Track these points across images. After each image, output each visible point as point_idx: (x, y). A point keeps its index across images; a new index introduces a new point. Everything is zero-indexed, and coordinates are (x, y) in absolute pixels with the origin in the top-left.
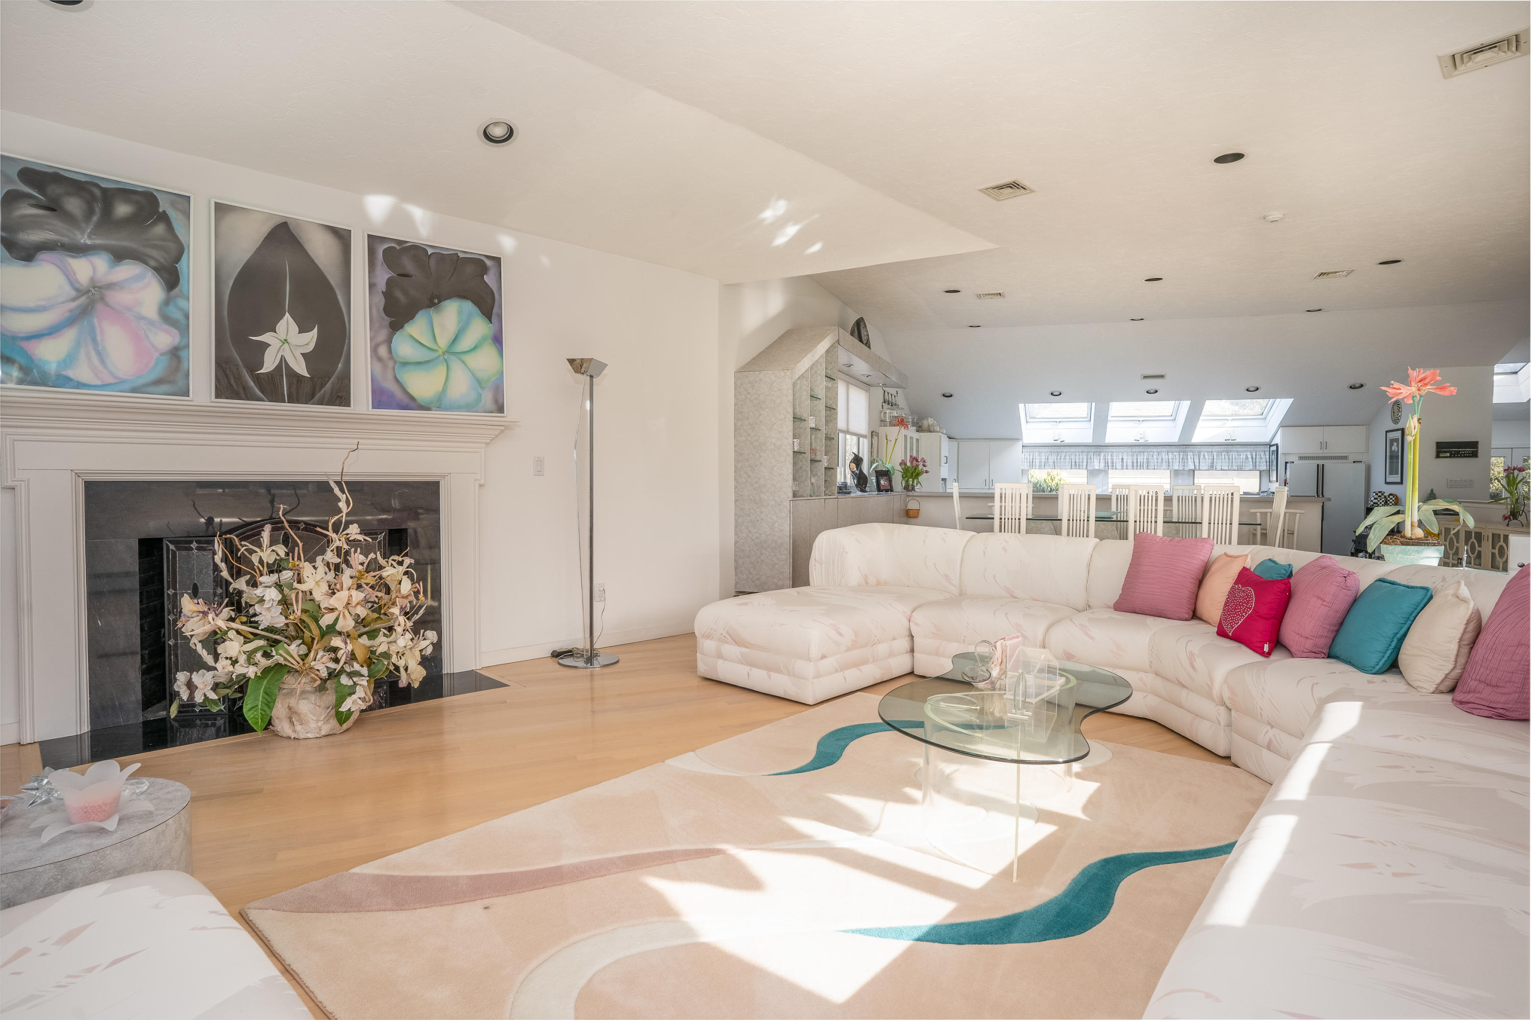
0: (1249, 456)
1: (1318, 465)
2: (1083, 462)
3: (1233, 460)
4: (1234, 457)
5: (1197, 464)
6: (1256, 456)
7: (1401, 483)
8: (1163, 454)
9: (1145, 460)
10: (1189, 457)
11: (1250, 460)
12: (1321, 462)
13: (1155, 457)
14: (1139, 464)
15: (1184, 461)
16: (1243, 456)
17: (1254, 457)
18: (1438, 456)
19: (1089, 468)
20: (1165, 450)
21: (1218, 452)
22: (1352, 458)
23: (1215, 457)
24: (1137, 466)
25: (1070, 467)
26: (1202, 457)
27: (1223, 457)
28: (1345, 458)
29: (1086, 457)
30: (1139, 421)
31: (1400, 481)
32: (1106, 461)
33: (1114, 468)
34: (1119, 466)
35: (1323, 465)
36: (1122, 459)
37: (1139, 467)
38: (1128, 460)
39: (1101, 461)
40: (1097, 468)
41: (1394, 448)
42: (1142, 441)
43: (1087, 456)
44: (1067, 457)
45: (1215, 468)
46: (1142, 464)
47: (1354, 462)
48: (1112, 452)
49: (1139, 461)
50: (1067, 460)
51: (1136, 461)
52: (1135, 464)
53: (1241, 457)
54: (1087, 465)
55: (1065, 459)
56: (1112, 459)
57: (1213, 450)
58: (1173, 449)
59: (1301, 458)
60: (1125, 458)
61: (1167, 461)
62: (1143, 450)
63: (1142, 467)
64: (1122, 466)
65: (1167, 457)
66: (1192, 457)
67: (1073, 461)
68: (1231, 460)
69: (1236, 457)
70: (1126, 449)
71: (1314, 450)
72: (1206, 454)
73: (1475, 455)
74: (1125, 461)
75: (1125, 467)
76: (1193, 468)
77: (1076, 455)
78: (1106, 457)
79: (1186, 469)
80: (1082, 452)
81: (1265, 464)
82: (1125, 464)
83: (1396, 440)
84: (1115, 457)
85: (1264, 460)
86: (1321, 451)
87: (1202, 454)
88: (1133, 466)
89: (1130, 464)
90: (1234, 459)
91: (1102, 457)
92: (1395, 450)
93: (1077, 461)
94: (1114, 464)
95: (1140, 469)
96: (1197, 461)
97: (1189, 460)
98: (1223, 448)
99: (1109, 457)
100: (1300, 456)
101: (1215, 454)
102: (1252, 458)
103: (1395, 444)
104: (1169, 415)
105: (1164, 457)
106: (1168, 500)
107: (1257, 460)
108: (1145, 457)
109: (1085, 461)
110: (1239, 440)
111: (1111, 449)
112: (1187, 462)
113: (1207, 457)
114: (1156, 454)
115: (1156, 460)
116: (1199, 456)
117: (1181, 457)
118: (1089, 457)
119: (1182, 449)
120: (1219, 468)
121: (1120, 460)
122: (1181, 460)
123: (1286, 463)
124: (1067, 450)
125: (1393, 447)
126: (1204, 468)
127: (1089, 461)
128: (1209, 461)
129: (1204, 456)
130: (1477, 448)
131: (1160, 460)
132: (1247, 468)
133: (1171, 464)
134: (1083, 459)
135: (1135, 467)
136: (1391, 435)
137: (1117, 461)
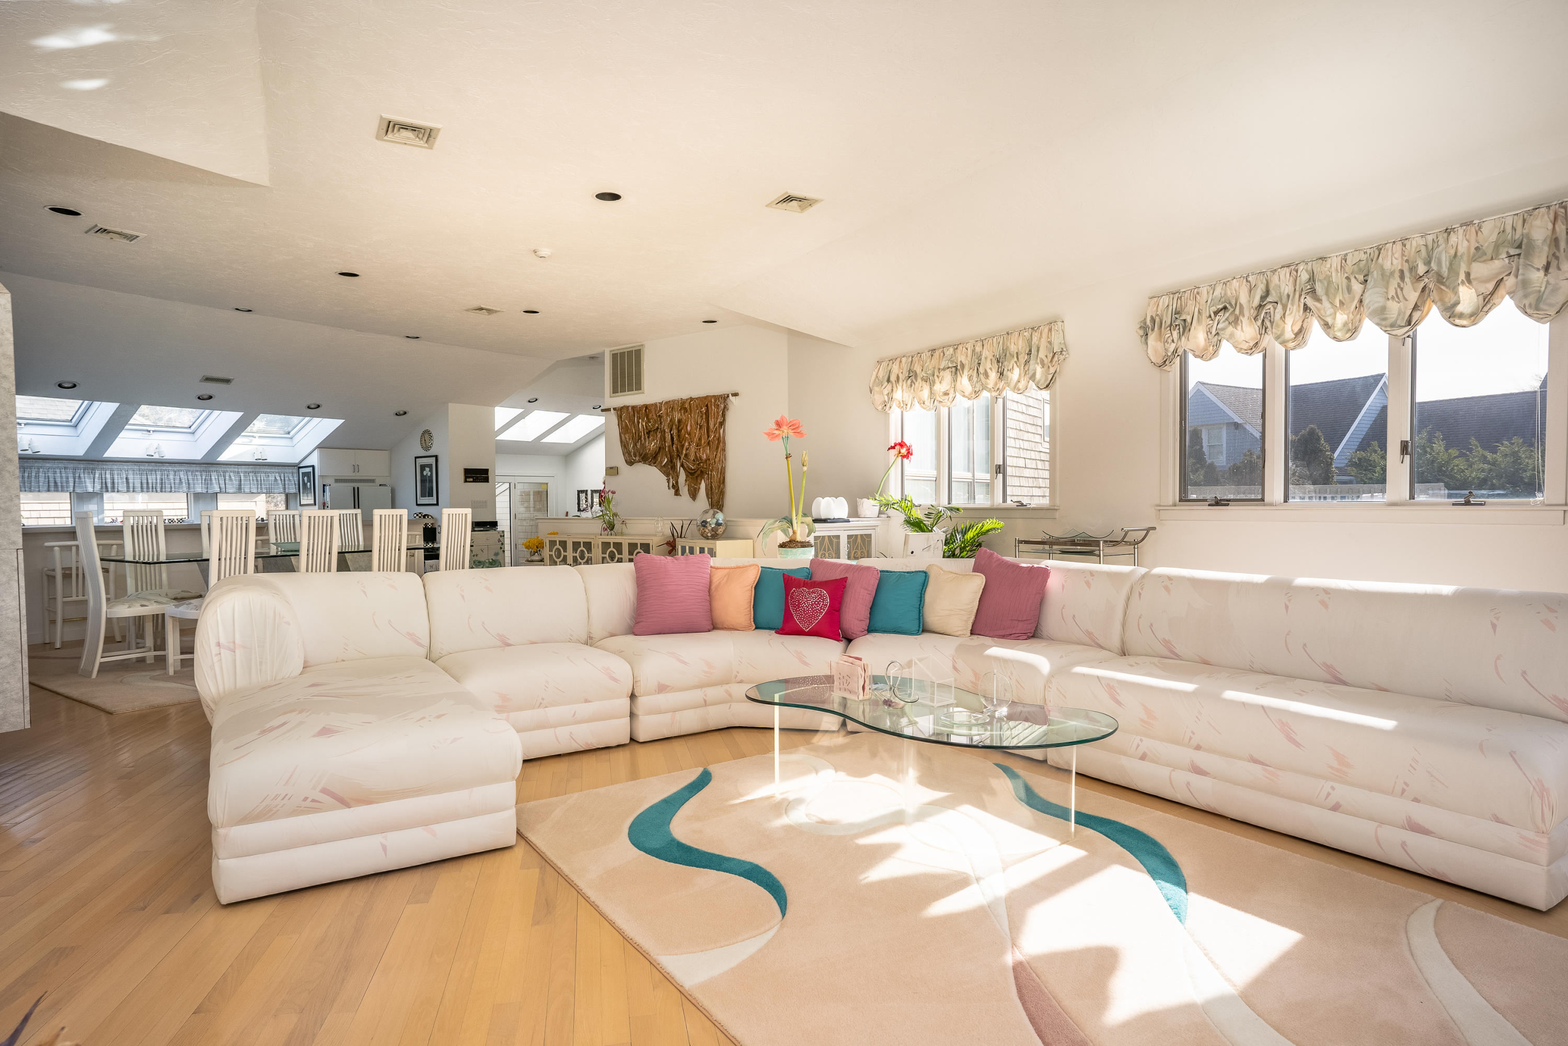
0: (278, 478)
1: (354, 488)
2: (67, 482)
3: (262, 482)
4: (262, 478)
5: (223, 486)
6: (284, 478)
7: (437, 504)
8: (182, 473)
9: (158, 481)
10: (213, 478)
11: (280, 482)
12: (356, 485)
13: (171, 477)
14: (150, 486)
15: (208, 482)
16: (272, 478)
17: (283, 479)
18: (466, 481)
19: (78, 490)
20: (183, 469)
21: (245, 472)
22: (378, 482)
23: (242, 478)
24: (146, 488)
25: (46, 488)
26: (227, 478)
27: (251, 478)
28: (373, 481)
29: (72, 475)
30: (149, 431)
31: (436, 503)
32: (104, 481)
33: (116, 490)
34: (123, 487)
35: (358, 488)
36: (127, 479)
37: (151, 490)
38: (135, 480)
39: (96, 480)
40: (91, 490)
41: (427, 472)
42: (156, 456)
43: (74, 473)
44: (40, 474)
45: (243, 491)
46: (154, 486)
47: (380, 485)
48: (112, 470)
49: (150, 481)
50: (41, 479)
51: (145, 481)
52: (145, 485)
53: (270, 478)
54: (74, 486)
55: (37, 477)
56: (113, 479)
57: (240, 470)
58: (194, 468)
59: (337, 481)
60: (131, 477)
61: (187, 481)
62: (155, 468)
63: (154, 490)
64: (128, 487)
65: (186, 477)
66: (217, 477)
67: (51, 479)
68: (260, 482)
69: (265, 479)
70: (130, 466)
71: (348, 473)
72: (232, 474)
73: (486, 480)
74: (131, 481)
75: (131, 490)
76: (218, 490)
77: (55, 473)
78: (103, 476)
79: (210, 491)
80: (65, 468)
81: (294, 486)
82: (131, 485)
83: (430, 466)
84: (116, 476)
85: (293, 482)
86: (354, 474)
87: (227, 474)
88: (142, 488)
89: (138, 485)
90: (262, 480)
91: (97, 475)
92: (427, 474)
93: (58, 480)
94: (116, 485)
95: (152, 491)
96: (222, 482)
97: (214, 481)
98: (250, 469)
99: (108, 476)
100: (337, 478)
101: (242, 475)
102: (281, 480)
103: (428, 469)
104: (186, 426)
105: (182, 476)
106: (262, 528)
107: (286, 482)
108: (159, 477)
109: (71, 480)
110: (271, 459)
111: (109, 466)
112: (211, 484)
113: (233, 478)
114: (172, 473)
115: (172, 481)
116: (225, 476)
117: (204, 477)
118: (77, 475)
119: (203, 468)
120: (247, 490)
121: (125, 480)
122: (203, 481)
123: (324, 485)
124: (40, 465)
125: (424, 472)
126: (231, 491)
127: (77, 480)
128: (236, 483)
129: (230, 476)
130: (488, 474)
131: (177, 481)
132: (276, 491)
133: (192, 486)
134: (67, 478)
135: (145, 490)
136: (421, 461)
137: (120, 481)
